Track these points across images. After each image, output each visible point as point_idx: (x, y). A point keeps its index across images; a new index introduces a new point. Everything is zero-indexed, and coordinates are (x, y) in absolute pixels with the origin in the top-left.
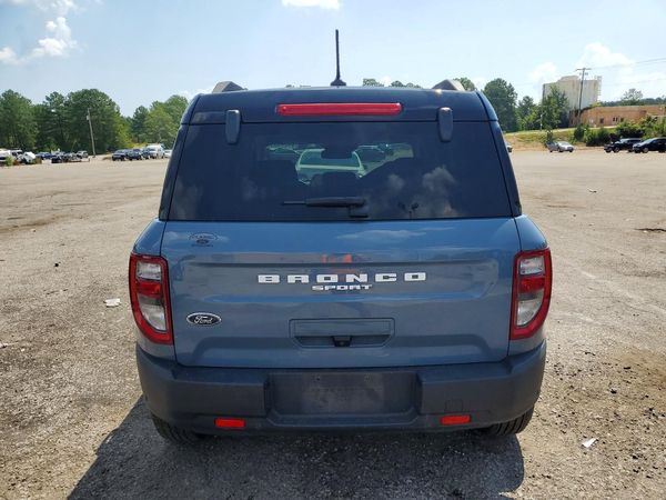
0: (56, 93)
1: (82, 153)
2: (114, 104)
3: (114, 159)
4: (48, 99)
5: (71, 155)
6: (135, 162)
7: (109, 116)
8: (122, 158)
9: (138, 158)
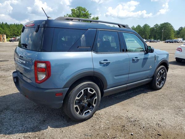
0: (157, 24)
1: (159, 40)
2: (172, 26)
3: (165, 42)
4: (154, 26)
5: (156, 41)
6: (171, 43)
7: (170, 30)
8: (168, 42)
9: (172, 42)
